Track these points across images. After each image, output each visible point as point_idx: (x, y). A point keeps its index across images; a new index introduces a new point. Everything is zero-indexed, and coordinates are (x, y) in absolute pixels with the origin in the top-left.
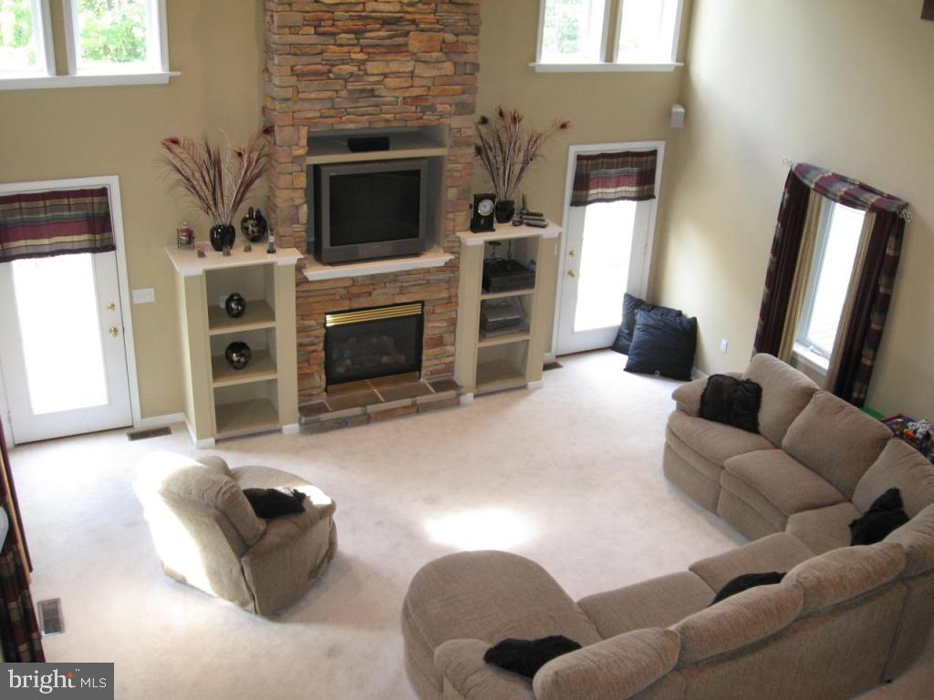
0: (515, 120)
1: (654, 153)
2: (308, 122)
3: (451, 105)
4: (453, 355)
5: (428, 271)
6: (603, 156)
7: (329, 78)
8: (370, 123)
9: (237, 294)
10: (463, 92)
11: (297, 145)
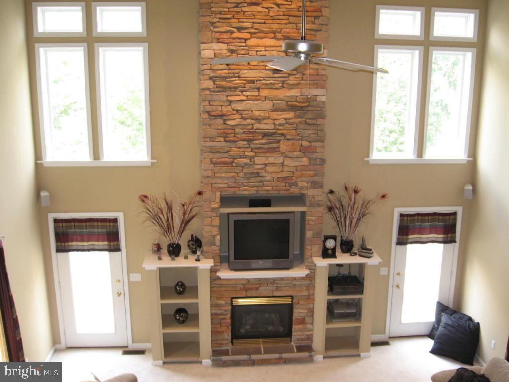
0: (356, 192)
1: (455, 214)
2: (220, 190)
3: (307, 182)
4: (312, 330)
5: (295, 279)
6: (418, 215)
7: (232, 166)
8: (258, 191)
9: (181, 282)
10: (315, 175)
11: (215, 202)
